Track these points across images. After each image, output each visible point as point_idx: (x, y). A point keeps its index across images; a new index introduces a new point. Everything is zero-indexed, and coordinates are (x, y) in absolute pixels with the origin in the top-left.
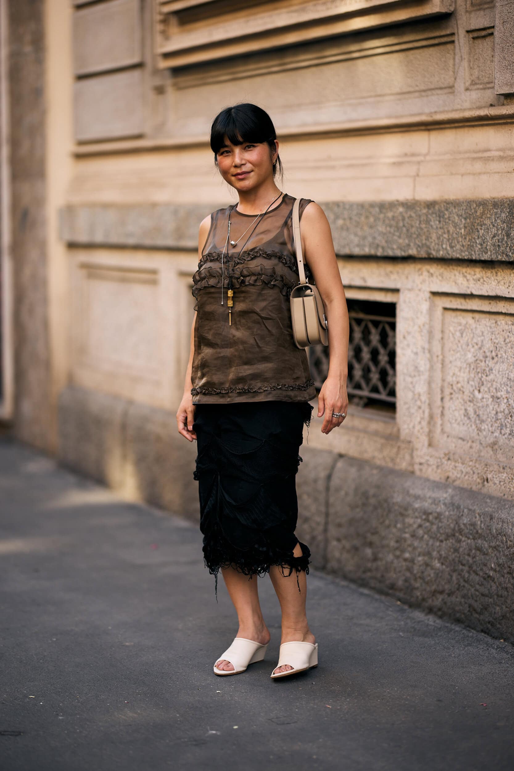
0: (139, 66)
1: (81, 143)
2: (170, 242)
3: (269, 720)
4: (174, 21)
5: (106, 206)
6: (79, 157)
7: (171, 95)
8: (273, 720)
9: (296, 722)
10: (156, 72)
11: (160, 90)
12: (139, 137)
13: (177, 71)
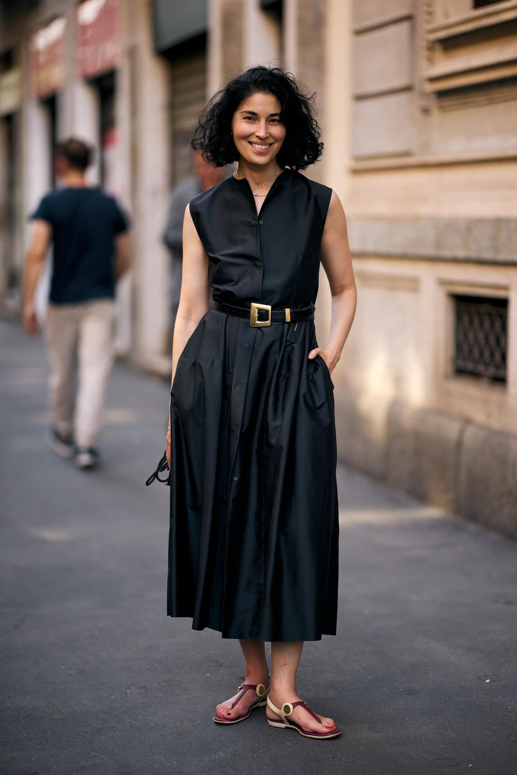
0: (407, 89)
1: (358, 158)
2: (430, 251)
3: (478, 677)
4: (438, 48)
5: (377, 219)
6: (356, 172)
7: (436, 116)
8: (481, 678)
9: (501, 680)
10: (424, 95)
11: (426, 111)
12: (407, 154)
13: (442, 94)
